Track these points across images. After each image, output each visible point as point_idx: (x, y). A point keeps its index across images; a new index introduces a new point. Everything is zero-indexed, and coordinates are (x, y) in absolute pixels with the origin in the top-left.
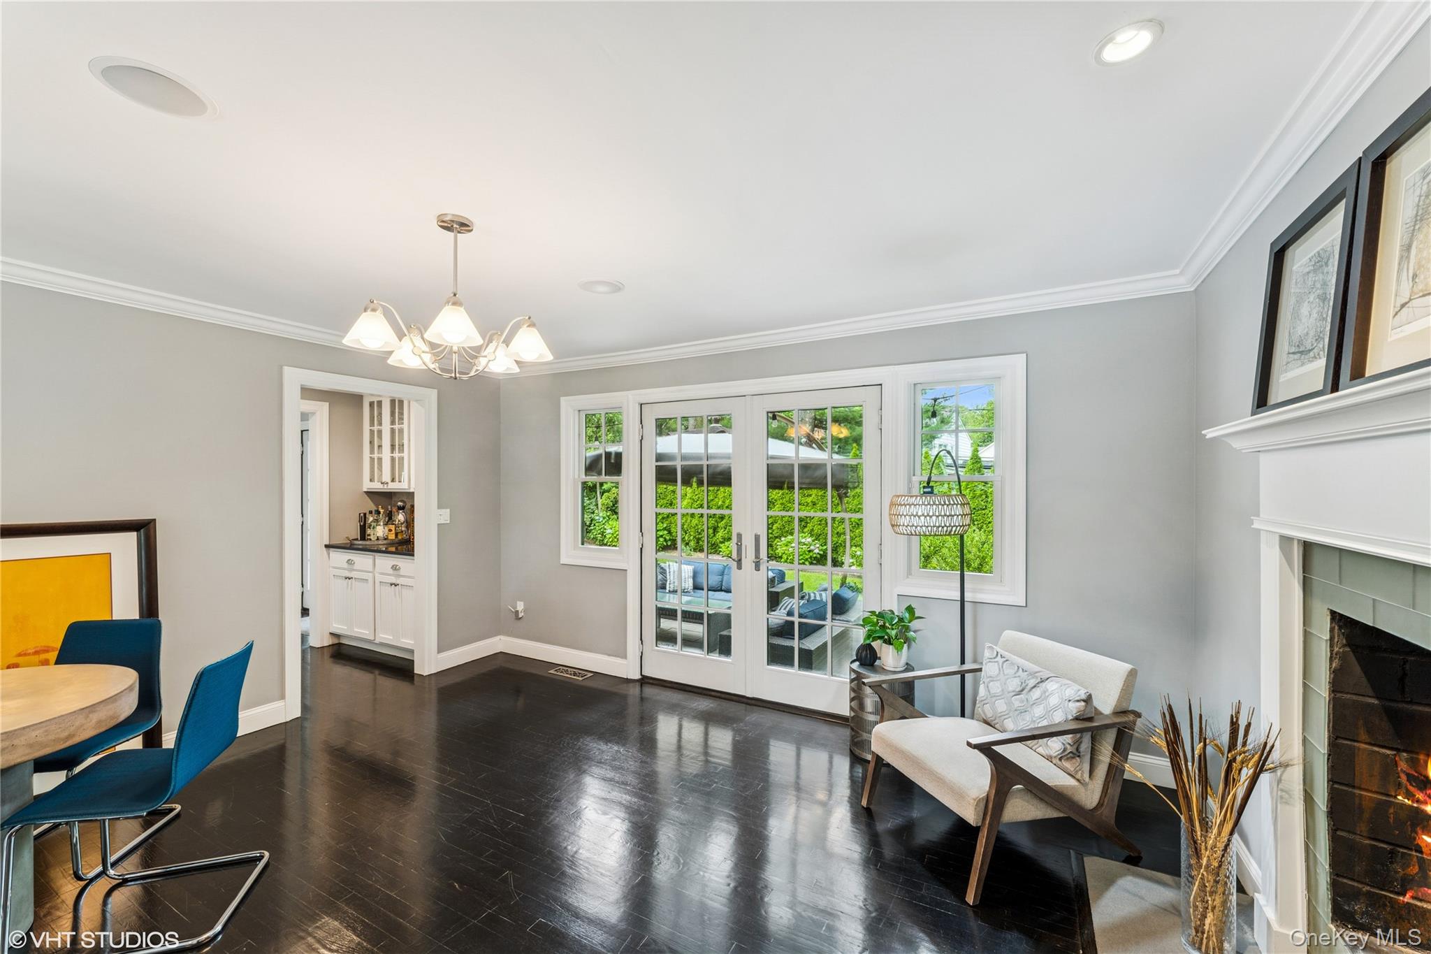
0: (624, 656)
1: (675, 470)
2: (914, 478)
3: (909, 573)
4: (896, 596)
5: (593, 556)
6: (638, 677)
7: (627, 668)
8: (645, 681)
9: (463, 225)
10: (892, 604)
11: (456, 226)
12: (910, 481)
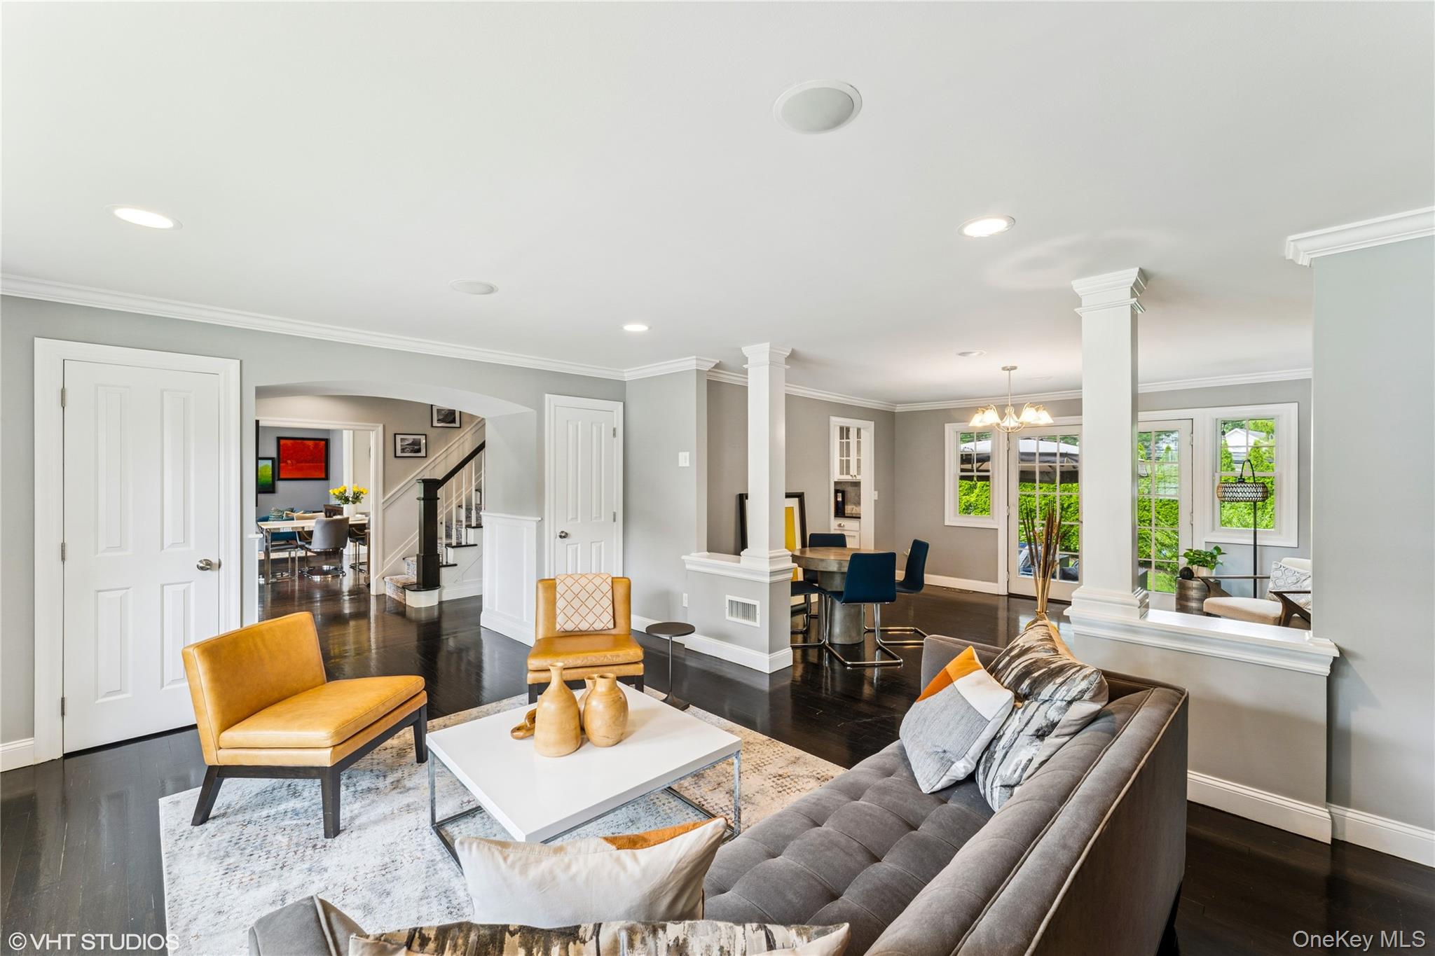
0: (996, 581)
1: (1034, 473)
2: (1216, 474)
3: (1213, 529)
4: (1204, 543)
5: (973, 521)
6: (1006, 593)
7: (999, 588)
8: (1010, 595)
10: (1200, 546)
12: (1213, 476)
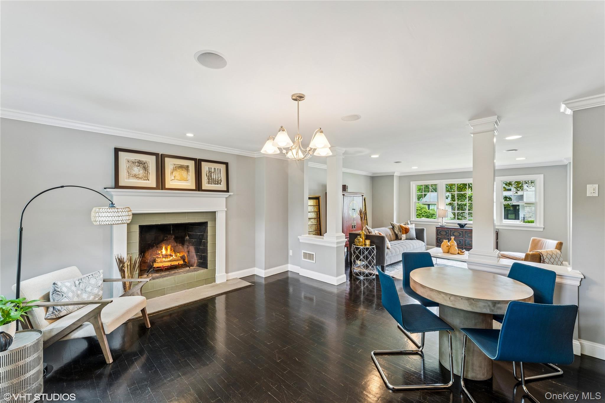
9: (301, 97)
11: (299, 98)
